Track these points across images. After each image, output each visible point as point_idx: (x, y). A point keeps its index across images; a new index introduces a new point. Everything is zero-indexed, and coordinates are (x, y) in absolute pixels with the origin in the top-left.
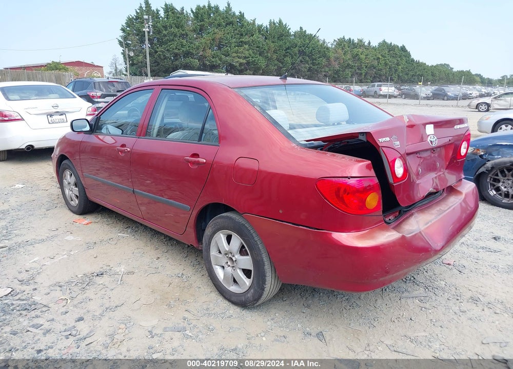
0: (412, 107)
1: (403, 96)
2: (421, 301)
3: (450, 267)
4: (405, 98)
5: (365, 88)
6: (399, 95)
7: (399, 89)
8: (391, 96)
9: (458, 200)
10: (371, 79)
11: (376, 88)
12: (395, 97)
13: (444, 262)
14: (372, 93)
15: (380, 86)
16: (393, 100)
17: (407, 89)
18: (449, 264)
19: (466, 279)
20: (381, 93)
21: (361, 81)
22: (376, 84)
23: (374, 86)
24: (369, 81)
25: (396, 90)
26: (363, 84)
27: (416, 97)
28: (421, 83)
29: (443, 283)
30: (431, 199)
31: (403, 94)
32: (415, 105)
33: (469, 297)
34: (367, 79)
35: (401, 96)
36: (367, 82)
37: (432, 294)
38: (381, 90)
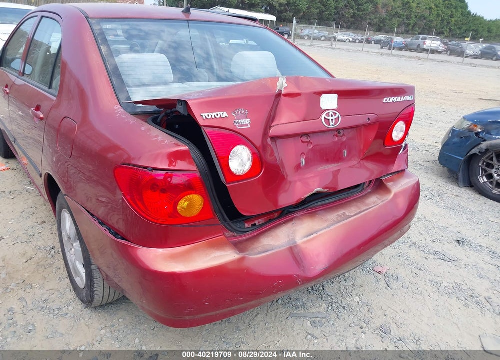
0: (454, 65)
1: (449, 52)
2: (314, 324)
3: (381, 276)
4: (450, 55)
5: (409, 40)
6: (445, 51)
7: (446, 44)
8: (433, 52)
9: (380, 201)
10: (420, 31)
11: (420, 42)
12: (440, 53)
13: (375, 269)
14: (416, 47)
15: (425, 39)
16: (436, 56)
17: (454, 45)
18: (380, 273)
19: (391, 296)
20: (425, 47)
21: (408, 33)
22: (421, 36)
23: (418, 39)
24: (417, 33)
25: (442, 45)
26: (409, 36)
27: (461, 54)
28: (469, 39)
29: (357, 299)
30: (342, 197)
31: (449, 50)
32: (458, 63)
33: (379, 325)
34: (415, 31)
35: (446, 51)
36: (414, 34)
37: (333, 315)
38: (425, 44)
